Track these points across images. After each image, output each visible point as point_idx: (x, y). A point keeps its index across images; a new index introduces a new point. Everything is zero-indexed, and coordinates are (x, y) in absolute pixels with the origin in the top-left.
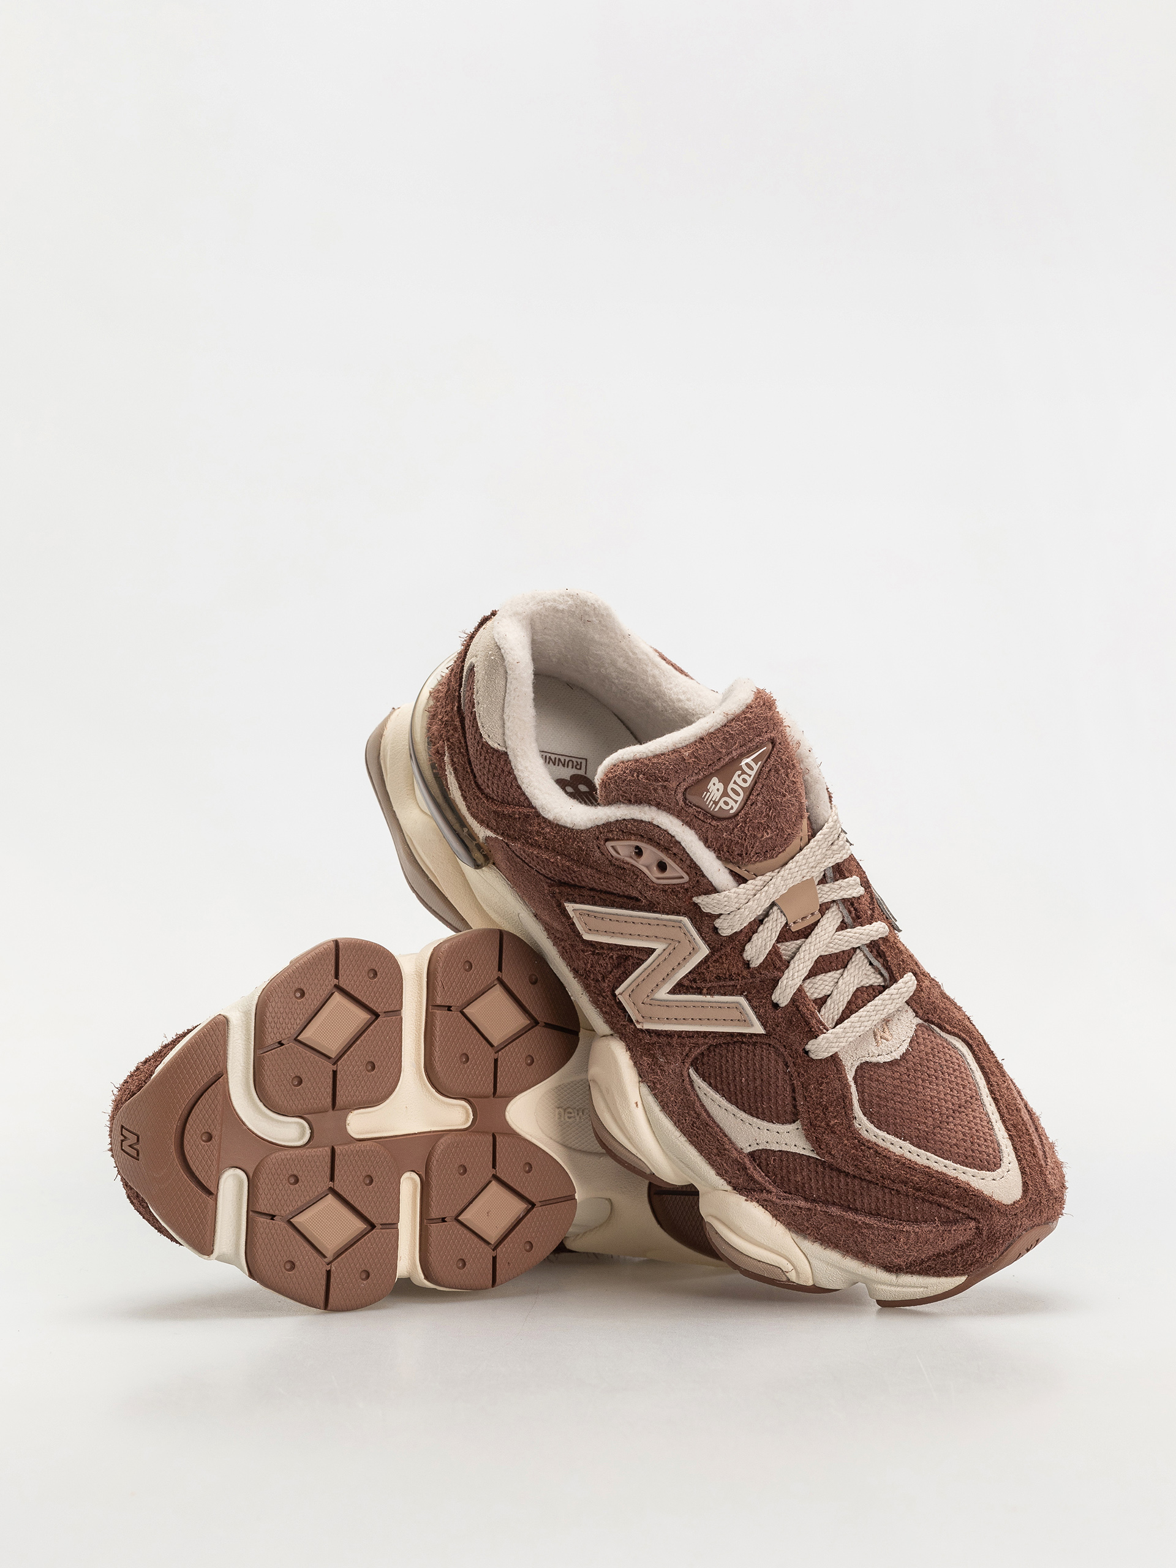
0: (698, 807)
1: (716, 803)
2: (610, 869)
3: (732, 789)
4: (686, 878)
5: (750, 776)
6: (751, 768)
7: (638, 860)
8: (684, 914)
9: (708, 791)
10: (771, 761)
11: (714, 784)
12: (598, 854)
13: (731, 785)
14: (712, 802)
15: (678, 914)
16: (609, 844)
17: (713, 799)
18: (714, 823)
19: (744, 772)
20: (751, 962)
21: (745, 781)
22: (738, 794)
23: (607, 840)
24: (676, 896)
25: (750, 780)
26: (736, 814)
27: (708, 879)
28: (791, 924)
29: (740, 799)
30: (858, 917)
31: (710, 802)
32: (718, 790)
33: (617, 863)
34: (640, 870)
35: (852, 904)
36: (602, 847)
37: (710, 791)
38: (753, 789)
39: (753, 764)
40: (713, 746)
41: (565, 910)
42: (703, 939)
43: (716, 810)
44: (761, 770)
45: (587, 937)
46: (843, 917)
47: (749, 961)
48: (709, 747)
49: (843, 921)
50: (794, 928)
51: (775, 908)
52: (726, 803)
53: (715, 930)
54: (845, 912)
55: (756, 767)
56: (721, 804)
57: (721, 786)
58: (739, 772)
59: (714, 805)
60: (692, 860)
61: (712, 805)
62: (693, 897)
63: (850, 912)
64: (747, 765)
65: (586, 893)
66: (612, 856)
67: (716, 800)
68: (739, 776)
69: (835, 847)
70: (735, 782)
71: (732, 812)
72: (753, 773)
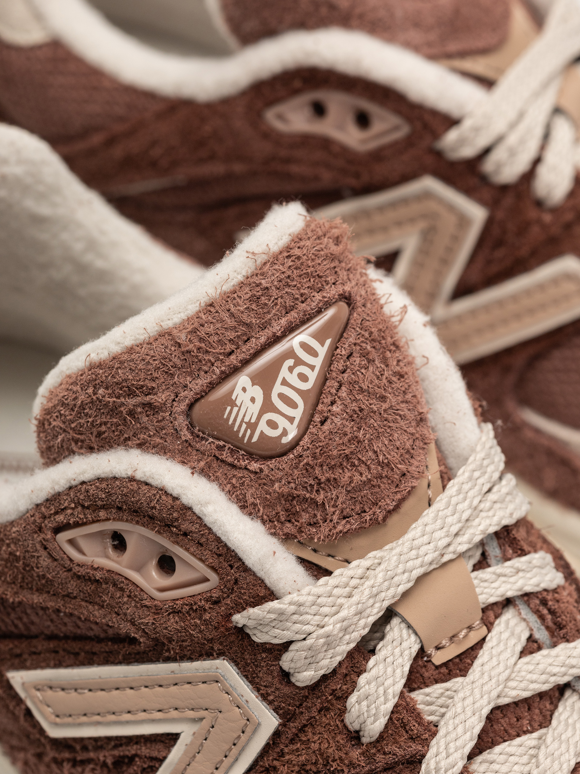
0: (219, 439)
1: (252, 426)
2: (72, 586)
3: (282, 397)
4: (214, 578)
5: (312, 368)
6: (314, 353)
7: (120, 559)
8: (220, 654)
9: (233, 404)
10: (351, 337)
11: (244, 390)
12: (45, 561)
13: (278, 388)
14: (244, 426)
15: (209, 655)
16: (63, 537)
17: (247, 419)
18: (255, 466)
19: (299, 362)
20: (361, 733)
21: (303, 378)
22: (293, 405)
23: (58, 530)
24: (200, 619)
25: (313, 376)
26: (296, 443)
27: (254, 574)
28: (430, 650)
29: (298, 413)
30: (560, 627)
31: (240, 426)
32: (253, 400)
33: (82, 571)
34: (126, 579)
35: (544, 602)
36: (50, 546)
37: (238, 403)
38: (321, 393)
39: (314, 344)
40: (232, 315)
41: (10, 687)
42: (264, 697)
43: (255, 439)
44: (333, 355)
45: (54, 733)
46: (531, 630)
47: (358, 732)
48: (225, 316)
49: (531, 639)
50: (439, 658)
51: (395, 621)
52: (272, 424)
53: (286, 676)
54: (533, 619)
55: (322, 351)
56: (263, 427)
57: (257, 392)
58: (290, 362)
59: (249, 432)
60: (218, 540)
61: (246, 431)
62: (231, 615)
63: (542, 618)
64: (304, 346)
65: (41, 645)
66: (71, 560)
67: (253, 421)
68: (291, 369)
69: (492, 496)
70: (285, 383)
71: (285, 440)
72: (318, 362)
